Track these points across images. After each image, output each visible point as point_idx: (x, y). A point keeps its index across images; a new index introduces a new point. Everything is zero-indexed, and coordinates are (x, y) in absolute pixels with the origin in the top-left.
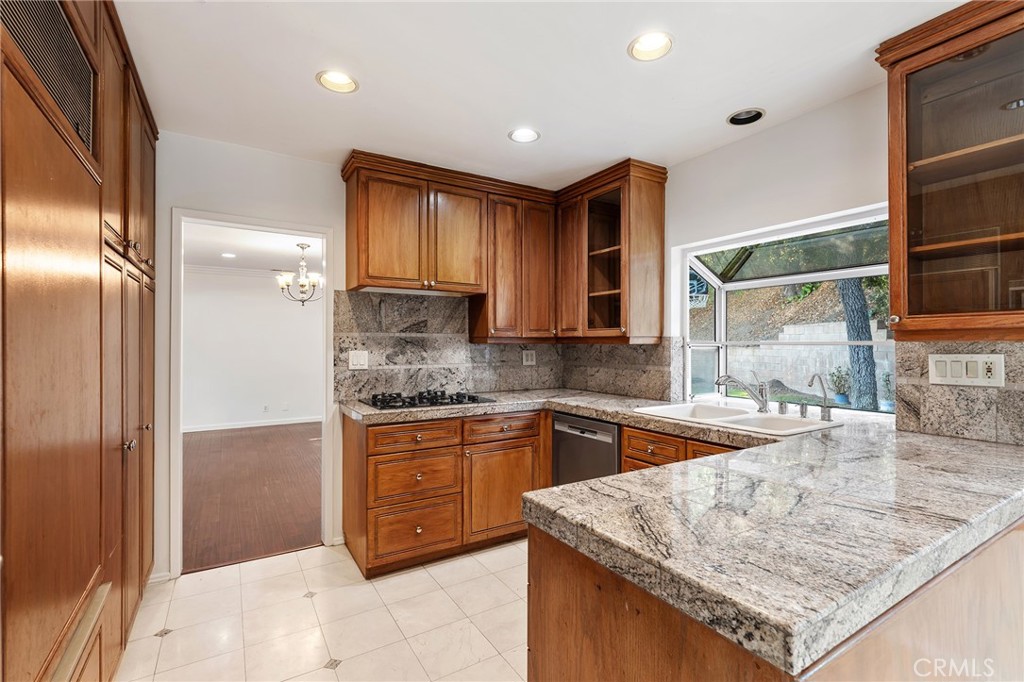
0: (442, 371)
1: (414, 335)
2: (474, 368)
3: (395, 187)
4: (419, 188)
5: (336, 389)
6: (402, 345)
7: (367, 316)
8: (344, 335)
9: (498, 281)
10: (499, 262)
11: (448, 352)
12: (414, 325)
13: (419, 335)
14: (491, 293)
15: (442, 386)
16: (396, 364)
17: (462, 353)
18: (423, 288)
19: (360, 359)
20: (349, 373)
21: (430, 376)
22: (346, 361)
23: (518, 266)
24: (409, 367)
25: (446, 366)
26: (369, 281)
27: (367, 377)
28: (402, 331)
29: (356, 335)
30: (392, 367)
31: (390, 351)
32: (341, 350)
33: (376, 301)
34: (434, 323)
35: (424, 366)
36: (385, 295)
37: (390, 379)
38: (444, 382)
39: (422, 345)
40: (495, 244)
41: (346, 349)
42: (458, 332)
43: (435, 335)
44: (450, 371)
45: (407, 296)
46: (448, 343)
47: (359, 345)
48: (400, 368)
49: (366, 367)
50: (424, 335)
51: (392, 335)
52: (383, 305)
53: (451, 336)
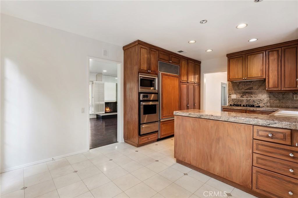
0: (258, 100)
1: (249, 91)
2: (270, 100)
5: (229, 102)
6: (244, 94)
7: (236, 87)
8: (230, 91)
11: (260, 95)
12: (249, 88)
13: (250, 91)
14: (267, 78)
15: (258, 104)
16: (243, 98)
17: (265, 95)
18: (243, 80)
19: (234, 96)
20: (231, 99)
21: (254, 101)
22: (231, 97)
24: (247, 98)
25: (259, 99)
27: (236, 100)
28: (245, 90)
29: (233, 91)
30: (242, 98)
31: (241, 95)
32: (230, 95)
33: (238, 83)
34: (256, 87)
35: (252, 99)
36: (239, 82)
37: (242, 101)
38: (258, 103)
39: (251, 93)
40: (269, 64)
41: (231, 94)
42: (264, 89)
43: (255, 91)
44: (261, 100)
45: (247, 81)
46: (259, 93)
47: (234, 93)
48: (245, 98)
49: (235, 98)
50: (252, 91)
51: (242, 91)
52: (240, 84)
53: (261, 91)
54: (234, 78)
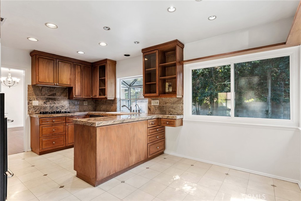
0: (60, 106)
1: (52, 97)
2: (70, 105)
3: (46, 60)
4: (54, 60)
5: (28, 111)
6: (48, 99)
7: (38, 92)
8: (31, 97)
9: (76, 84)
10: (76, 79)
11: (62, 101)
12: (52, 94)
13: (53, 97)
14: (74, 87)
15: (60, 110)
16: (46, 104)
17: (66, 102)
18: (55, 85)
19: (36, 103)
20: (32, 107)
21: (57, 107)
22: (32, 103)
23: (82, 80)
24: (50, 105)
25: (61, 105)
26: (39, 83)
27: (37, 108)
28: (48, 96)
29: (35, 97)
30: (45, 105)
31: (45, 101)
32: (30, 101)
33: (41, 88)
34: (58, 94)
35: (55, 105)
36: (43, 86)
37: (45, 108)
38: (61, 109)
39: (54, 99)
40: (75, 75)
41: (32, 100)
42: (65, 96)
43: (58, 97)
44: (63, 106)
45: (50, 87)
46: (62, 99)
47: (35, 99)
48: (48, 105)
49: (38, 105)
50: (55, 97)
51: (45, 97)
53: (63, 97)
54: (45, 82)
